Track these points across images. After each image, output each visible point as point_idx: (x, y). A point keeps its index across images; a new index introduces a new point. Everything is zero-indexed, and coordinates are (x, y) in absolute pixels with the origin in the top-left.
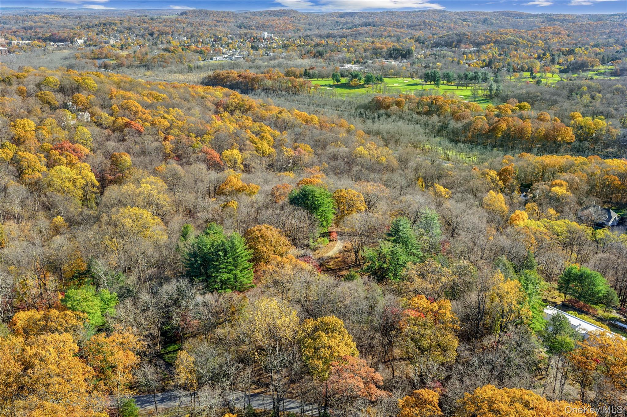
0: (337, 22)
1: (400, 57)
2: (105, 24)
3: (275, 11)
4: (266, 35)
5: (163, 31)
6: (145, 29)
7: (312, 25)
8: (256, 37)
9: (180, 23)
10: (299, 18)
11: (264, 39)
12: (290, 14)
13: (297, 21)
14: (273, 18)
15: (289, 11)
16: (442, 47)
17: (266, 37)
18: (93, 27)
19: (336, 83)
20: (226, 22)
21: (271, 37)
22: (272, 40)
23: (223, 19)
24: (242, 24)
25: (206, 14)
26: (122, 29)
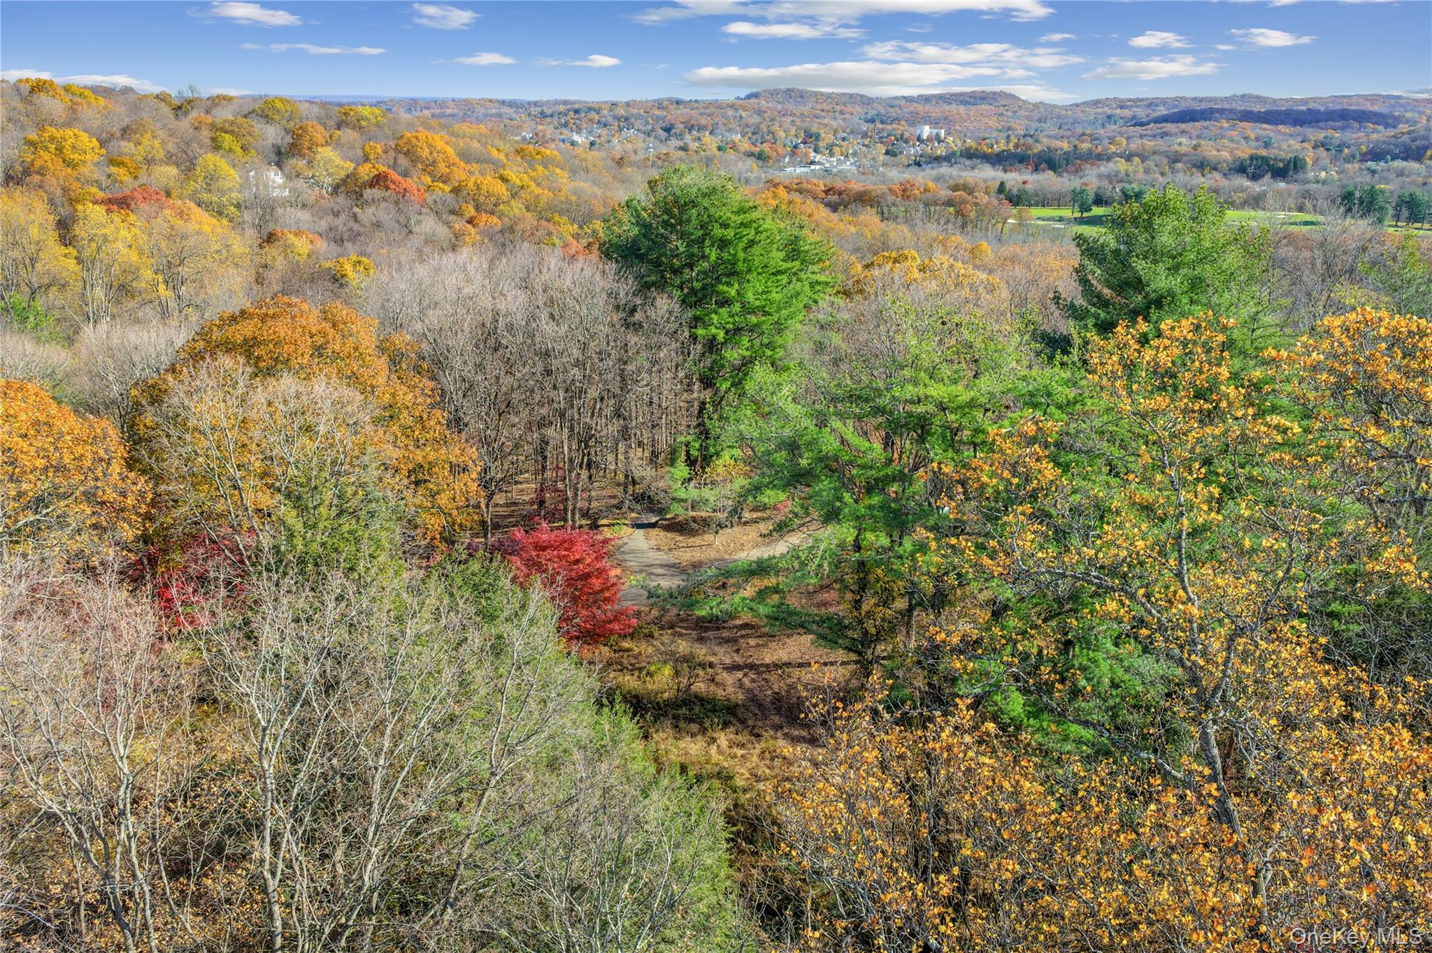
0: (1109, 117)
1: (1269, 174)
2: (576, 111)
3: (961, 94)
4: (926, 131)
5: (693, 122)
6: (657, 119)
7: (1045, 122)
8: (902, 136)
9: (736, 110)
10: (1016, 108)
11: (919, 139)
12: (996, 100)
13: (1010, 114)
14: (954, 107)
15: (994, 93)
16: (1393, 159)
17: (925, 136)
18: (552, 116)
19: (1078, 215)
20: (842, 113)
21: (937, 134)
22: (940, 141)
23: (838, 108)
24: (879, 114)
25: (802, 97)
26: (610, 119)
